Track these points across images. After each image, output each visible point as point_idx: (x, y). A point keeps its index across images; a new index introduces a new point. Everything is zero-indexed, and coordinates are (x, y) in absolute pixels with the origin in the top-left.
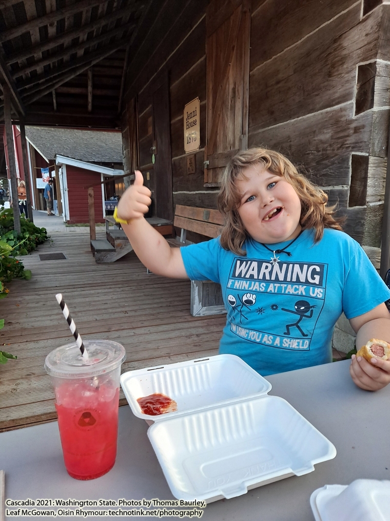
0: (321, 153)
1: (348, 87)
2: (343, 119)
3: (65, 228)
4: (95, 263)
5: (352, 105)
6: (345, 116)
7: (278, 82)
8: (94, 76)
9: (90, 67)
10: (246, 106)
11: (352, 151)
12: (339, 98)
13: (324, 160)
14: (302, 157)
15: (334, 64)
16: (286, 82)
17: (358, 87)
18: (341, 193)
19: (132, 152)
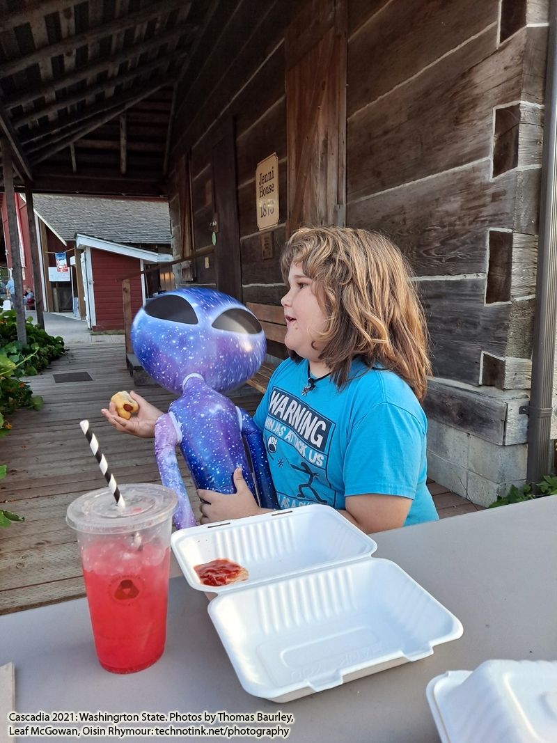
0: (447, 229)
1: (482, 139)
2: (477, 182)
3: (90, 336)
4: (134, 385)
5: (488, 163)
6: (479, 178)
7: (386, 133)
8: (128, 124)
9: (123, 112)
10: (343, 165)
11: (489, 226)
12: (470, 153)
13: (451, 238)
14: (421, 234)
15: (463, 107)
16: (397, 132)
17: (496, 139)
18: (475, 285)
19: (184, 230)
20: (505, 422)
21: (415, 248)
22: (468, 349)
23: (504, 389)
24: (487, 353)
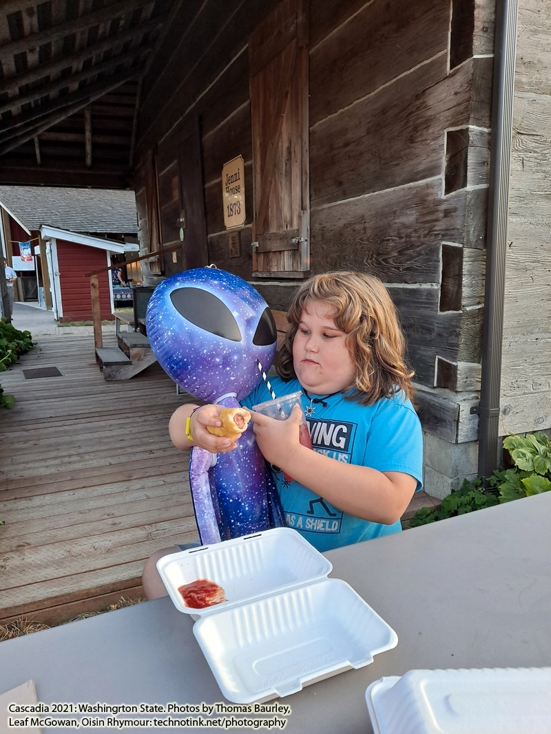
0: (403, 240)
1: (434, 158)
2: (430, 198)
3: (57, 328)
4: (104, 381)
5: (440, 181)
6: (432, 194)
7: (346, 145)
8: (93, 117)
9: (87, 106)
10: (306, 173)
11: (442, 240)
12: (424, 171)
13: (408, 249)
14: (380, 243)
15: (416, 127)
16: (357, 145)
17: (447, 159)
18: (430, 293)
19: (152, 224)
20: (458, 421)
21: (375, 256)
22: (424, 353)
23: (457, 392)
24: (441, 358)
